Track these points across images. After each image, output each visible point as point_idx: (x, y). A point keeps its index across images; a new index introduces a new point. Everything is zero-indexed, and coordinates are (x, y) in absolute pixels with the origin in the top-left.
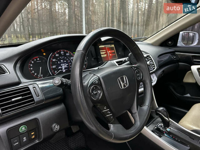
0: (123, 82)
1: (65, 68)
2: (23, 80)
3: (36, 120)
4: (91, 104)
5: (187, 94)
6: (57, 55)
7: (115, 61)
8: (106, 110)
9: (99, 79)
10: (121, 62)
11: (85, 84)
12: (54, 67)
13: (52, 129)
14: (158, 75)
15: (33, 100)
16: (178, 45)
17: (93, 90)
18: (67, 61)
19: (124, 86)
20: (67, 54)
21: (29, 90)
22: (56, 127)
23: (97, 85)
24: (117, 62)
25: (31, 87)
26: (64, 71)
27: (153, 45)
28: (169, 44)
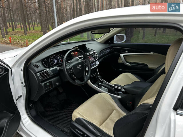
0: (79, 67)
1: (56, 62)
2: (45, 69)
3: (51, 81)
4: (69, 74)
5: (120, 69)
6: (53, 57)
7: (77, 57)
8: (74, 76)
9: (71, 67)
10: (81, 57)
11: (67, 69)
12: (52, 62)
13: (56, 84)
14: (100, 61)
15: (50, 75)
16: (114, 42)
17: (69, 70)
18: (57, 59)
19: (80, 68)
20: (57, 56)
21: (47, 72)
22: (58, 84)
23: (71, 69)
24: (79, 58)
25: (48, 71)
26: (56, 63)
27: (100, 43)
28: (109, 42)
